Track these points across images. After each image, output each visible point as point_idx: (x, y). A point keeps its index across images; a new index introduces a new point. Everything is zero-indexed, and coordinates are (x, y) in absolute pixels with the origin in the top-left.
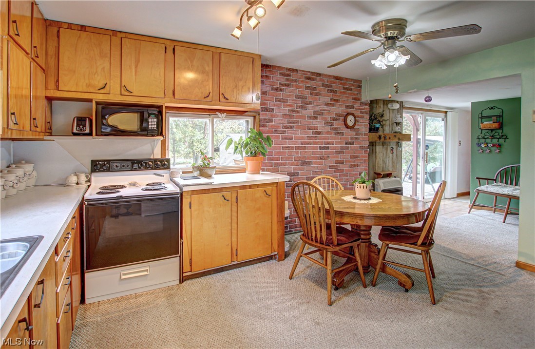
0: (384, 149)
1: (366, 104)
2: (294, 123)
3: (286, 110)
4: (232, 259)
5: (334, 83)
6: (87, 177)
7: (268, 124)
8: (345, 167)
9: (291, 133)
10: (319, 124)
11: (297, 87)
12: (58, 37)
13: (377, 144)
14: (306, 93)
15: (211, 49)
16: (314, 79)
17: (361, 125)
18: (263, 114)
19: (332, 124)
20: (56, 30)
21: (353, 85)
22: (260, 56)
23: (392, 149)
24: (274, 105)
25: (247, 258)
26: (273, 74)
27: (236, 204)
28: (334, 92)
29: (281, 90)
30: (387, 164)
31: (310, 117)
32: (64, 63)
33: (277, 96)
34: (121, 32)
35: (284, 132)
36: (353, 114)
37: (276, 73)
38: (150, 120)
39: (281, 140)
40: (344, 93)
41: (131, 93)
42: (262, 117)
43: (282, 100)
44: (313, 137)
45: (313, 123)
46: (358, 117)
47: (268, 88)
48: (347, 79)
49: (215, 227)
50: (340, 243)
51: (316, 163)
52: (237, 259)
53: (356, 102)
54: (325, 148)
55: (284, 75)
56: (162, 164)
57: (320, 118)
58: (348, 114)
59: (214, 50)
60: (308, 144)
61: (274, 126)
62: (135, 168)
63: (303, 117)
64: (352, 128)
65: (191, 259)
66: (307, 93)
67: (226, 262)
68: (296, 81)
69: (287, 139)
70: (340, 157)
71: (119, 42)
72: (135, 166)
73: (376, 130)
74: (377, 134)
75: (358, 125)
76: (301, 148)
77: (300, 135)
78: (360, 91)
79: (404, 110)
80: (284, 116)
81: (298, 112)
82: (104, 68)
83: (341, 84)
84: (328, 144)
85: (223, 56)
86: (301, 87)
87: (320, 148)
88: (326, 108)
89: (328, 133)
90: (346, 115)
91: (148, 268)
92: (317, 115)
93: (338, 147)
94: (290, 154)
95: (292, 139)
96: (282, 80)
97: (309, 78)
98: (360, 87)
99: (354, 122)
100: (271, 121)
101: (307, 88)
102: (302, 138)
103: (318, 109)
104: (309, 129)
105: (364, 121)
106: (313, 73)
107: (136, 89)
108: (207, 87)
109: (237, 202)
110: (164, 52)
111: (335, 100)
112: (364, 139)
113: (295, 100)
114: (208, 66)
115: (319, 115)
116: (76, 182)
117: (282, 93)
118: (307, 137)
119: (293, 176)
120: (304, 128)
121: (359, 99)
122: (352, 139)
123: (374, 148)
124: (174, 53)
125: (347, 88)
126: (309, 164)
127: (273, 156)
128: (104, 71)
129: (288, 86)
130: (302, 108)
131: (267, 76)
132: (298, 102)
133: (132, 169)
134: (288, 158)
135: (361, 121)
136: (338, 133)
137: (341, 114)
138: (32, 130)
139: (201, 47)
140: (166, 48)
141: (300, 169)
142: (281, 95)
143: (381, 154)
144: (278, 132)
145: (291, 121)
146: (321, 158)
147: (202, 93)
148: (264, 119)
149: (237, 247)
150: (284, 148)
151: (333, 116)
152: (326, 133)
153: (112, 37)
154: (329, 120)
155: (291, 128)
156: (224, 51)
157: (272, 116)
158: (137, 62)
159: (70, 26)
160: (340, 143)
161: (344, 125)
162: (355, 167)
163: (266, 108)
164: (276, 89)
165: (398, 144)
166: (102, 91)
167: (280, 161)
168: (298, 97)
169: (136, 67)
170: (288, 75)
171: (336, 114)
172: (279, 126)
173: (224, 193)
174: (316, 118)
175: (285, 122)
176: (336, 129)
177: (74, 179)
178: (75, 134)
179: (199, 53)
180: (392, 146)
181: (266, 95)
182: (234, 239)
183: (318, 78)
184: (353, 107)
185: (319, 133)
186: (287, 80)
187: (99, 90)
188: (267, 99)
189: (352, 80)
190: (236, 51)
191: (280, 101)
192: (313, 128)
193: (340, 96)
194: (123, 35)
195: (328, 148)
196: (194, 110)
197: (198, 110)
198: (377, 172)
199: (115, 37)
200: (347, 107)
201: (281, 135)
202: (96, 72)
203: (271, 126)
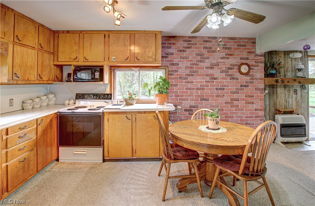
0: (286, 91)
1: (261, 56)
2: (194, 72)
3: (189, 64)
4: (133, 155)
5: (228, 42)
6: (74, 101)
7: (174, 73)
8: (241, 104)
9: (192, 79)
10: (216, 72)
11: (196, 48)
12: (58, 37)
13: (278, 87)
14: (203, 52)
15: (129, 32)
16: (210, 42)
17: (257, 72)
18: (171, 67)
19: (227, 72)
20: (57, 34)
21: (247, 42)
22: (161, 32)
23: (296, 91)
24: (179, 61)
25: (142, 156)
26: (178, 42)
27: (135, 122)
28: (229, 49)
29: (184, 51)
30: (290, 103)
31: (207, 68)
32: (61, 49)
33: (181, 55)
34: (84, 31)
35: (186, 78)
36: (247, 64)
37: (180, 40)
38: (96, 73)
39: (184, 83)
40: (239, 49)
41: (88, 60)
42: (170, 69)
43: (184, 58)
44: (210, 81)
45: (210, 71)
46: (253, 66)
47: (174, 51)
48: (241, 38)
49: (122, 134)
50: (176, 158)
51: (213, 100)
52: (136, 155)
53: (251, 55)
54: (220, 89)
55: (186, 41)
56: (108, 97)
57: (217, 68)
58: (242, 64)
59: (131, 32)
60: (206, 86)
61: (179, 74)
62: (95, 98)
63: (202, 68)
64: (247, 74)
65: (108, 150)
66: (205, 52)
67: (129, 156)
68: (196, 44)
69: (189, 83)
70: (235, 96)
71: (83, 36)
72: (95, 97)
73: (272, 75)
74: (274, 79)
75: (253, 72)
76: (200, 89)
77: (199, 80)
78: (255, 46)
79: (309, 58)
80: (187, 68)
81: (197, 65)
82: (76, 50)
83: (235, 42)
84: (223, 86)
85: (136, 35)
86: (199, 48)
87: (217, 89)
88: (221, 61)
89: (223, 78)
90: (240, 65)
91: (86, 151)
92: (214, 66)
93: (234, 89)
94: (191, 93)
95: (193, 83)
96: (185, 44)
97: (206, 41)
98: (254, 43)
99: (248, 70)
100: (176, 71)
101: (205, 48)
102: (201, 82)
103: (214, 61)
104: (207, 76)
105: (259, 69)
106: (209, 38)
107: (90, 58)
108: (127, 54)
109: (136, 121)
110: (104, 38)
111: (229, 55)
112: (259, 83)
113: (195, 57)
114: (128, 42)
115: (216, 66)
116: (68, 103)
117: (184, 53)
118: (205, 81)
119: (194, 108)
120: (203, 75)
121: (253, 53)
122: (246, 82)
123: (275, 89)
124: (109, 38)
125: (241, 45)
126: (207, 100)
127: (179, 94)
128: (76, 51)
129: (189, 48)
130: (201, 61)
131: (173, 43)
132: (197, 58)
133: (94, 99)
134: (190, 96)
135: (256, 69)
136: (233, 78)
137: (235, 64)
138: (38, 80)
139: (124, 32)
140: (105, 35)
141: (199, 103)
142: (184, 54)
143: (283, 95)
144: (182, 78)
145: (191, 71)
146: (217, 96)
147: (124, 57)
148: (172, 70)
149: (136, 148)
150: (187, 89)
151: (229, 66)
152: (222, 78)
153: (80, 34)
154: (224, 69)
155: (192, 75)
156: (137, 32)
157: (177, 68)
158: (91, 44)
159: (63, 32)
160: (235, 86)
161: (238, 72)
162: (250, 104)
163: (173, 64)
164: (181, 51)
165: (303, 87)
166: (75, 60)
167: (184, 97)
168: (197, 55)
169: (90, 47)
170: (189, 41)
171: (231, 64)
172: (182, 75)
173: (127, 115)
174: (212, 68)
175: (188, 71)
176: (230, 75)
177: (67, 102)
178: (67, 81)
179: (122, 36)
180: (295, 88)
181: (173, 55)
182: (134, 143)
183: (214, 40)
184: (248, 59)
185: (215, 79)
186: (188, 44)
187: (74, 60)
188: (174, 57)
189: (246, 38)
190: (144, 31)
191: (183, 58)
192: (210, 75)
193: (234, 51)
194: (85, 32)
195: (224, 89)
196: (127, 67)
197: (129, 67)
198: (278, 109)
199: (81, 34)
200: (241, 59)
201: (184, 80)
202: (73, 51)
203: (177, 75)
